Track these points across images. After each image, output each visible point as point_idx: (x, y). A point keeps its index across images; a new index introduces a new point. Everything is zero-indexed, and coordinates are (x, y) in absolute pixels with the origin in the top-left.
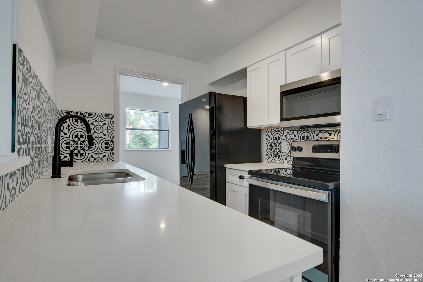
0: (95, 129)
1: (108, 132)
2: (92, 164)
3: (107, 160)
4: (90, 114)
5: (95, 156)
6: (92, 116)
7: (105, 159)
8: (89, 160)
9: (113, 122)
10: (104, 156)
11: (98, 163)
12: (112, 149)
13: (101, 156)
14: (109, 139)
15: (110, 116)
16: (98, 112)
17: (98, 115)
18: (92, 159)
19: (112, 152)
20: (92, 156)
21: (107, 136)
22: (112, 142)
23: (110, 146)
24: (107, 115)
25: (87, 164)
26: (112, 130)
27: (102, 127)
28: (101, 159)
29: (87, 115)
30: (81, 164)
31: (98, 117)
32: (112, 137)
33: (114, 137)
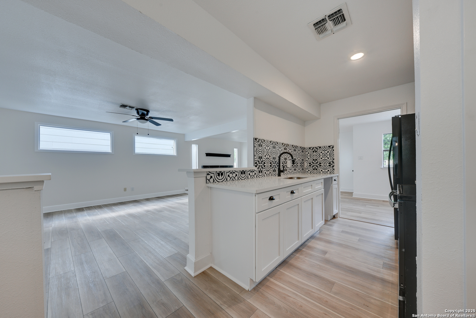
0: (323, 155)
1: (330, 156)
2: (321, 175)
3: (330, 173)
4: (320, 147)
5: (323, 170)
6: (321, 148)
7: (329, 172)
8: (320, 173)
9: (333, 150)
10: (328, 171)
11: (325, 175)
12: (333, 167)
13: (327, 170)
14: (331, 160)
15: (331, 147)
16: (324, 145)
17: (325, 147)
18: (321, 172)
19: (333, 168)
20: (322, 171)
21: (329, 159)
22: (333, 162)
23: (331, 164)
24: (329, 147)
25: (319, 174)
26: (333, 155)
27: (326, 153)
28: (327, 172)
29: (318, 148)
30: (316, 174)
31: (325, 148)
32: (333, 159)
33: (334, 159)
